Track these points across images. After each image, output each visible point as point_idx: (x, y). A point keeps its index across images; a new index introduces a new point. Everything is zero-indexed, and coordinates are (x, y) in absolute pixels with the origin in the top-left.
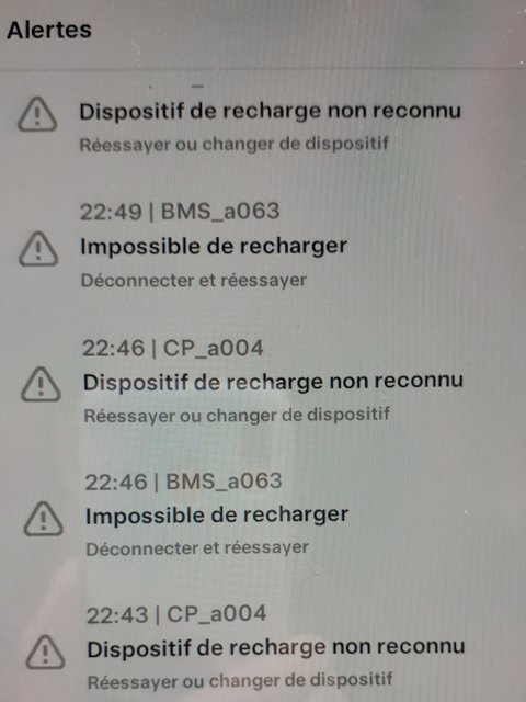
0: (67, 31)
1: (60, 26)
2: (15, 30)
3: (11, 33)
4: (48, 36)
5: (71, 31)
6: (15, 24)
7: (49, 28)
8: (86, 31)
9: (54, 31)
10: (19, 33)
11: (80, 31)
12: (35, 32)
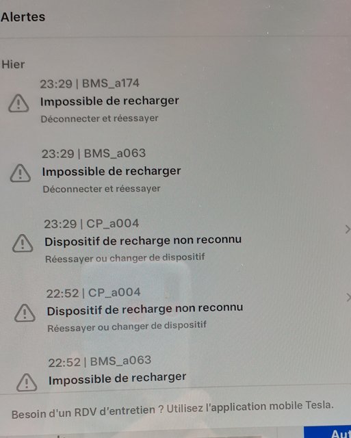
0: (33, 17)
1: (28, 15)
2: (5, 17)
3: (3, 18)
4: (23, 20)
5: (34, 18)
6: (5, 14)
7: (23, 16)
8: (42, 18)
9: (25, 18)
10: (7, 19)
11: (39, 18)
12: (15, 18)
